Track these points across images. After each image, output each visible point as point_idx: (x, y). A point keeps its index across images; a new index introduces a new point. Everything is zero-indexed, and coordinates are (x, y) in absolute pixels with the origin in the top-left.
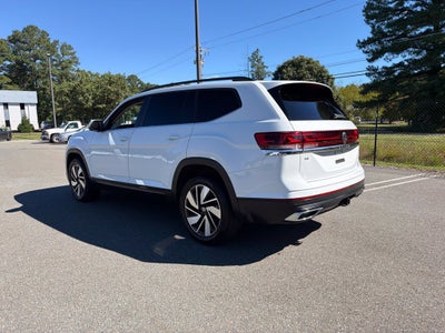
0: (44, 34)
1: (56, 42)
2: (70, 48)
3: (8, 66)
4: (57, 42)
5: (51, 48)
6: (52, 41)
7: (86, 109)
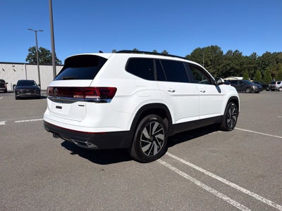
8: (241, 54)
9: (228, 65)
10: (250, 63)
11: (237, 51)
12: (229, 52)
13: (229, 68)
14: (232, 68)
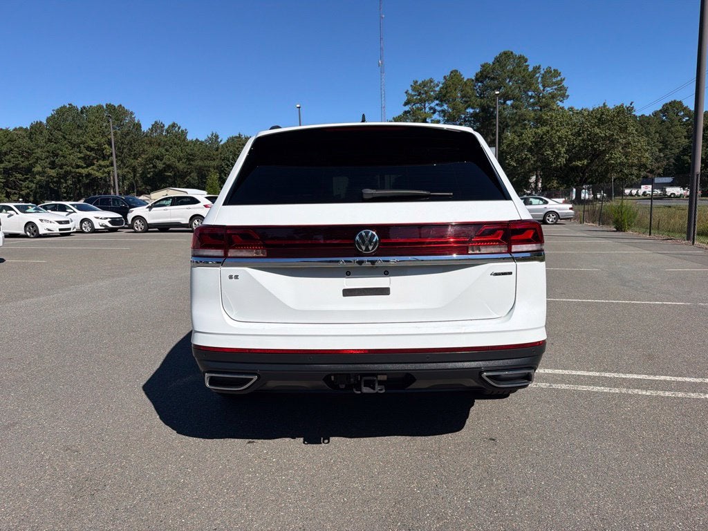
0: (522, 59)
1: (537, 69)
2: (557, 73)
3: (472, 115)
4: (539, 68)
5: (527, 80)
6: (531, 69)
7: (556, 169)
8: (184, 133)
9: (159, 158)
10: (209, 157)
11: (174, 125)
12: (157, 126)
13: (160, 165)
14: (168, 167)
